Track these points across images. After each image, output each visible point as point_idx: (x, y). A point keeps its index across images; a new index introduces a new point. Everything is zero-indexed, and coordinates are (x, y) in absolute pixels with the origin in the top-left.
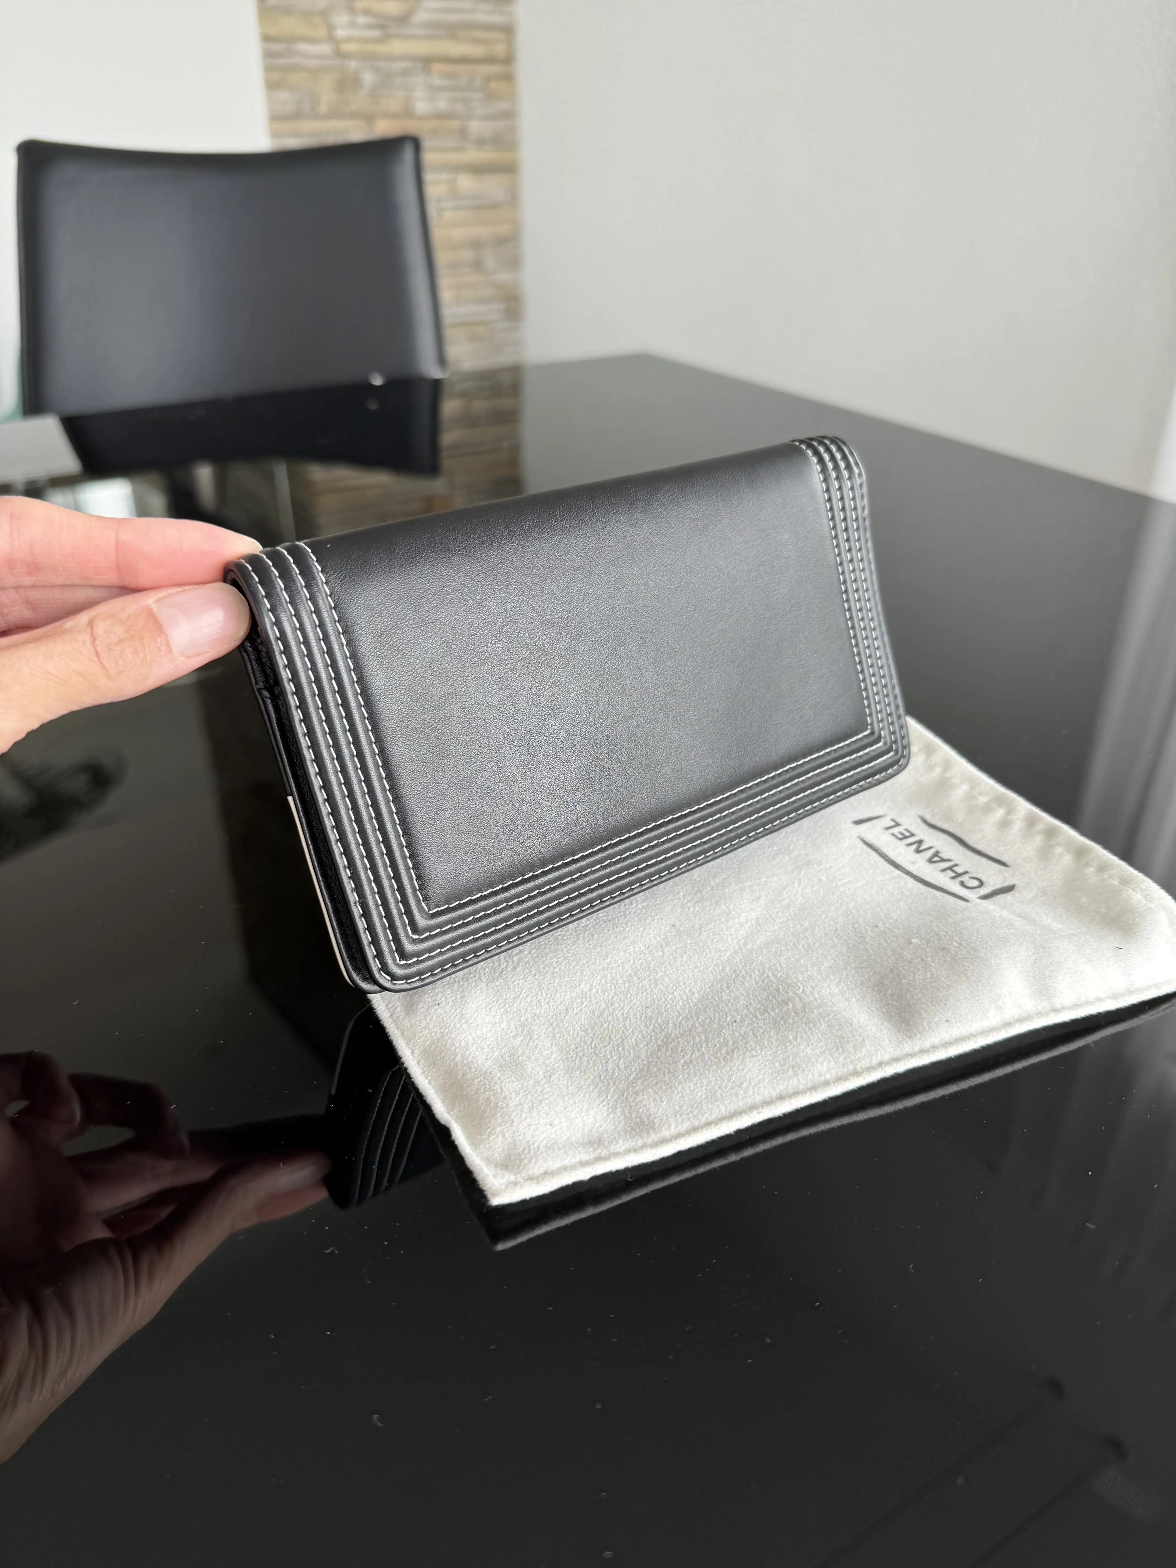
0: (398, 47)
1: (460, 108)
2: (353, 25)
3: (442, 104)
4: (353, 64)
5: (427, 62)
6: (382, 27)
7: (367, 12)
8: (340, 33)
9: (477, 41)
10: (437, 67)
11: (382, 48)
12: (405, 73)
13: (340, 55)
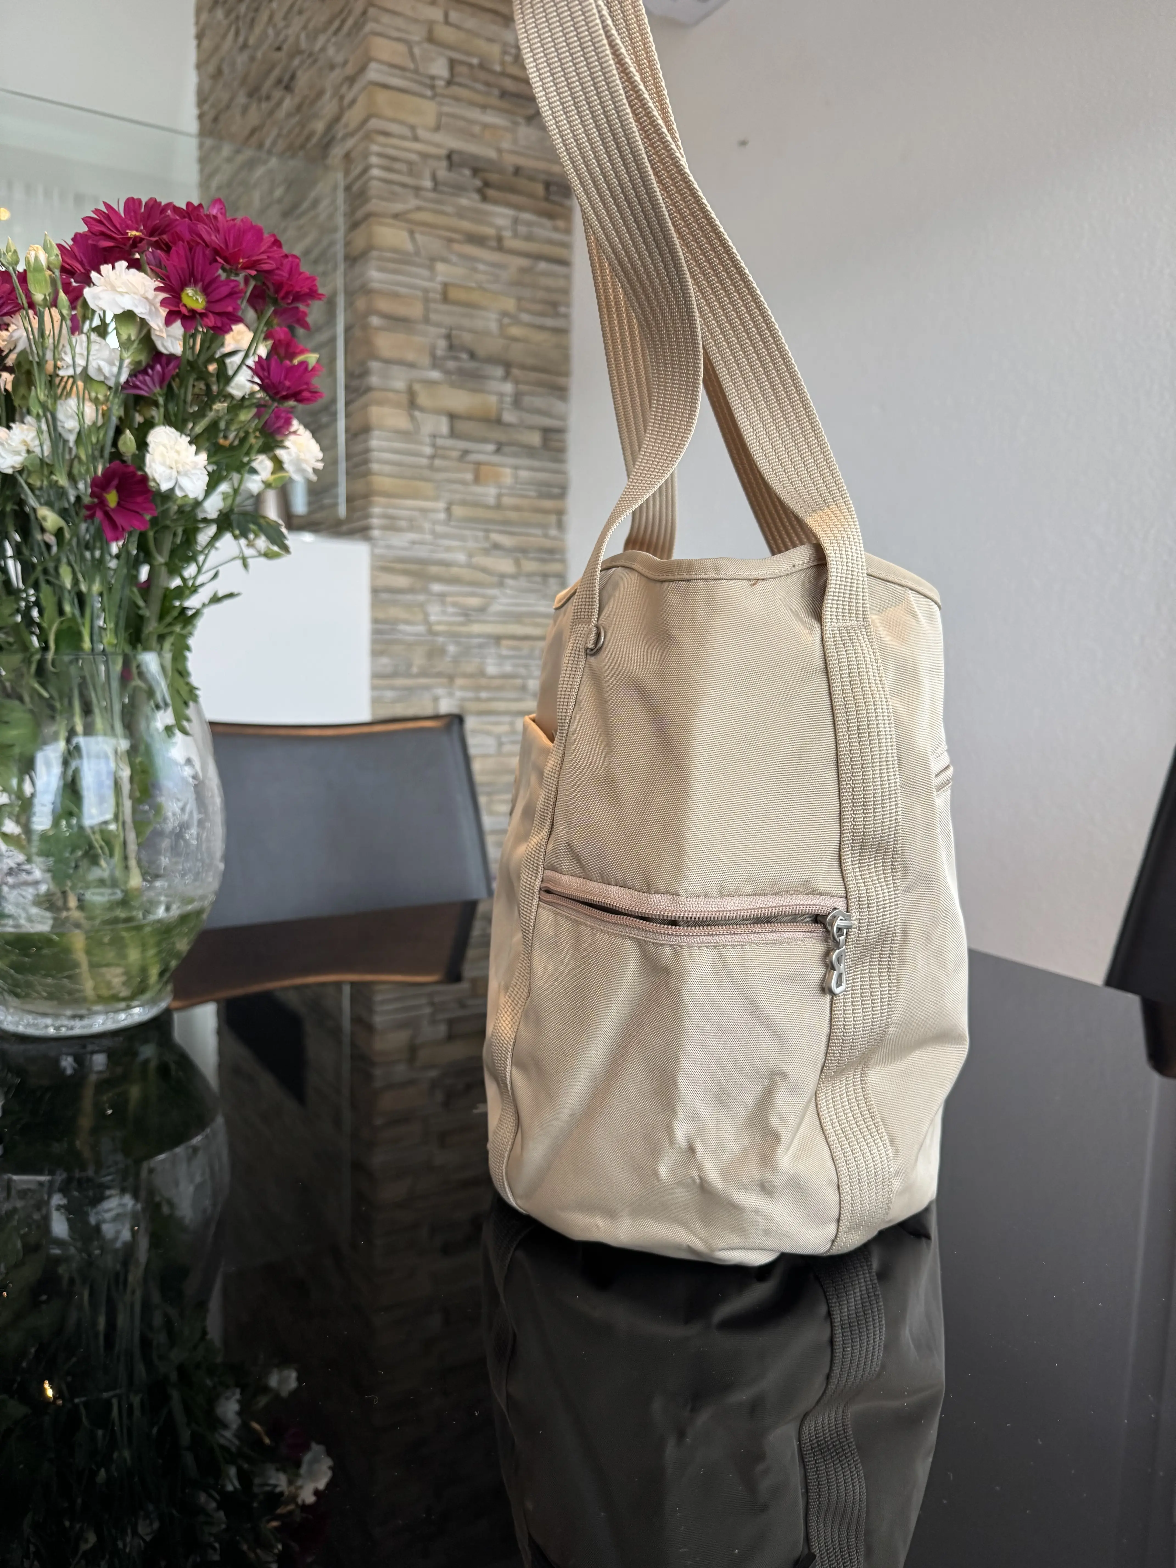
0: (476, 628)
1: (522, 671)
2: (444, 613)
3: (508, 668)
4: (441, 639)
5: (498, 639)
6: (466, 615)
7: (454, 604)
8: (433, 618)
9: (536, 625)
10: (505, 642)
11: (464, 629)
12: (481, 646)
13: (431, 632)
